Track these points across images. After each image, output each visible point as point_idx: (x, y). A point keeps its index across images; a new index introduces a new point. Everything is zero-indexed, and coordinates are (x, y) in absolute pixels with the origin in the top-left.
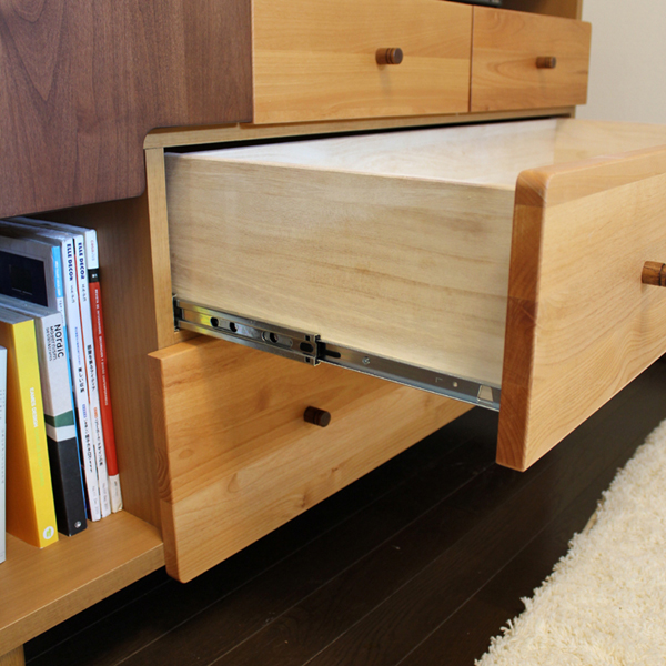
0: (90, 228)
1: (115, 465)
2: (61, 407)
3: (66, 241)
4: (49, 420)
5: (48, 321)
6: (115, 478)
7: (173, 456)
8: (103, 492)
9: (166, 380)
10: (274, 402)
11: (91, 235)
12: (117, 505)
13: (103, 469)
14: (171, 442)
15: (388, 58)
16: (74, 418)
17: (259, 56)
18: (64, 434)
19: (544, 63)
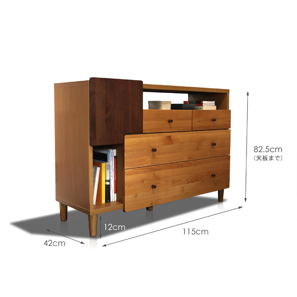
0: (115, 149)
1: (116, 192)
2: (108, 179)
3: (111, 151)
4: (106, 181)
5: (107, 163)
6: (116, 194)
7: (126, 187)
8: (113, 197)
9: (125, 173)
10: (145, 182)
11: (115, 150)
12: (115, 200)
13: (114, 192)
14: (125, 185)
15: (170, 121)
16: (109, 181)
17: (144, 122)
18: (108, 183)
19: (214, 120)
